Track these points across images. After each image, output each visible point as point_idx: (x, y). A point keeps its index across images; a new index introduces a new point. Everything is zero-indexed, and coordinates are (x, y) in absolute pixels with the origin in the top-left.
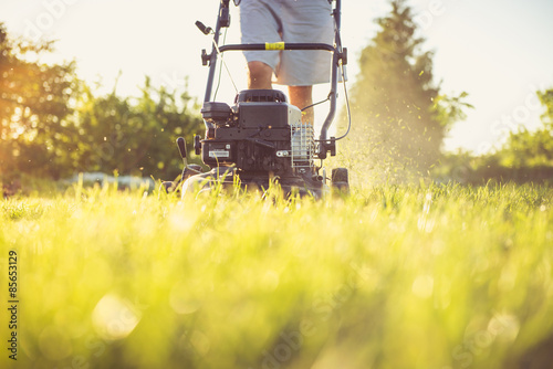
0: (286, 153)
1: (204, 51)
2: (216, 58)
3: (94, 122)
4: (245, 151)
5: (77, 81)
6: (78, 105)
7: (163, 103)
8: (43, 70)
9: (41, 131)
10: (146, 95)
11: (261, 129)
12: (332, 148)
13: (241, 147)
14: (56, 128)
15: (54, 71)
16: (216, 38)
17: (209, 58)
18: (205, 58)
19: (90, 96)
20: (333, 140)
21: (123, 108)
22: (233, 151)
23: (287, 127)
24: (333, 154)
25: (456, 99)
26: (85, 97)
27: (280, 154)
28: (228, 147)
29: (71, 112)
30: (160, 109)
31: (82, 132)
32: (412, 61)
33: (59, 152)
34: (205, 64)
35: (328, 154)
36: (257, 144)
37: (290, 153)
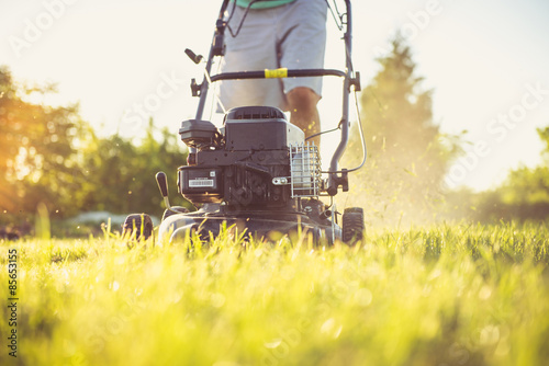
0: (284, 180)
1: (193, 80)
2: (207, 88)
3: (98, 162)
4: (233, 178)
5: (81, 123)
6: (82, 146)
7: (166, 143)
8: (48, 112)
9: (46, 171)
10: (150, 136)
11: (254, 151)
12: (344, 182)
13: (229, 174)
14: (61, 168)
15: (59, 113)
16: (208, 68)
17: (199, 88)
18: (195, 88)
19: (94, 137)
20: (345, 172)
21: (127, 148)
22: (219, 179)
23: (285, 149)
24: (346, 189)
25: (457, 137)
26: (89, 137)
27: (278, 181)
28: (213, 174)
29: (75, 152)
30: (163, 148)
31: (87, 172)
32: (413, 99)
33: (64, 192)
34: (195, 95)
35: (340, 190)
36: (248, 169)
37: (289, 180)
